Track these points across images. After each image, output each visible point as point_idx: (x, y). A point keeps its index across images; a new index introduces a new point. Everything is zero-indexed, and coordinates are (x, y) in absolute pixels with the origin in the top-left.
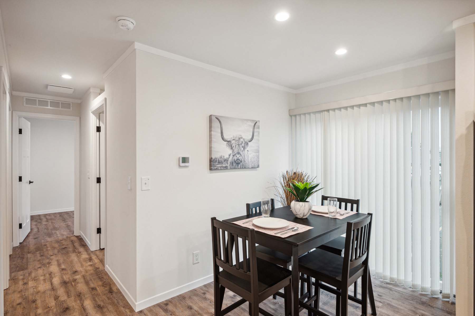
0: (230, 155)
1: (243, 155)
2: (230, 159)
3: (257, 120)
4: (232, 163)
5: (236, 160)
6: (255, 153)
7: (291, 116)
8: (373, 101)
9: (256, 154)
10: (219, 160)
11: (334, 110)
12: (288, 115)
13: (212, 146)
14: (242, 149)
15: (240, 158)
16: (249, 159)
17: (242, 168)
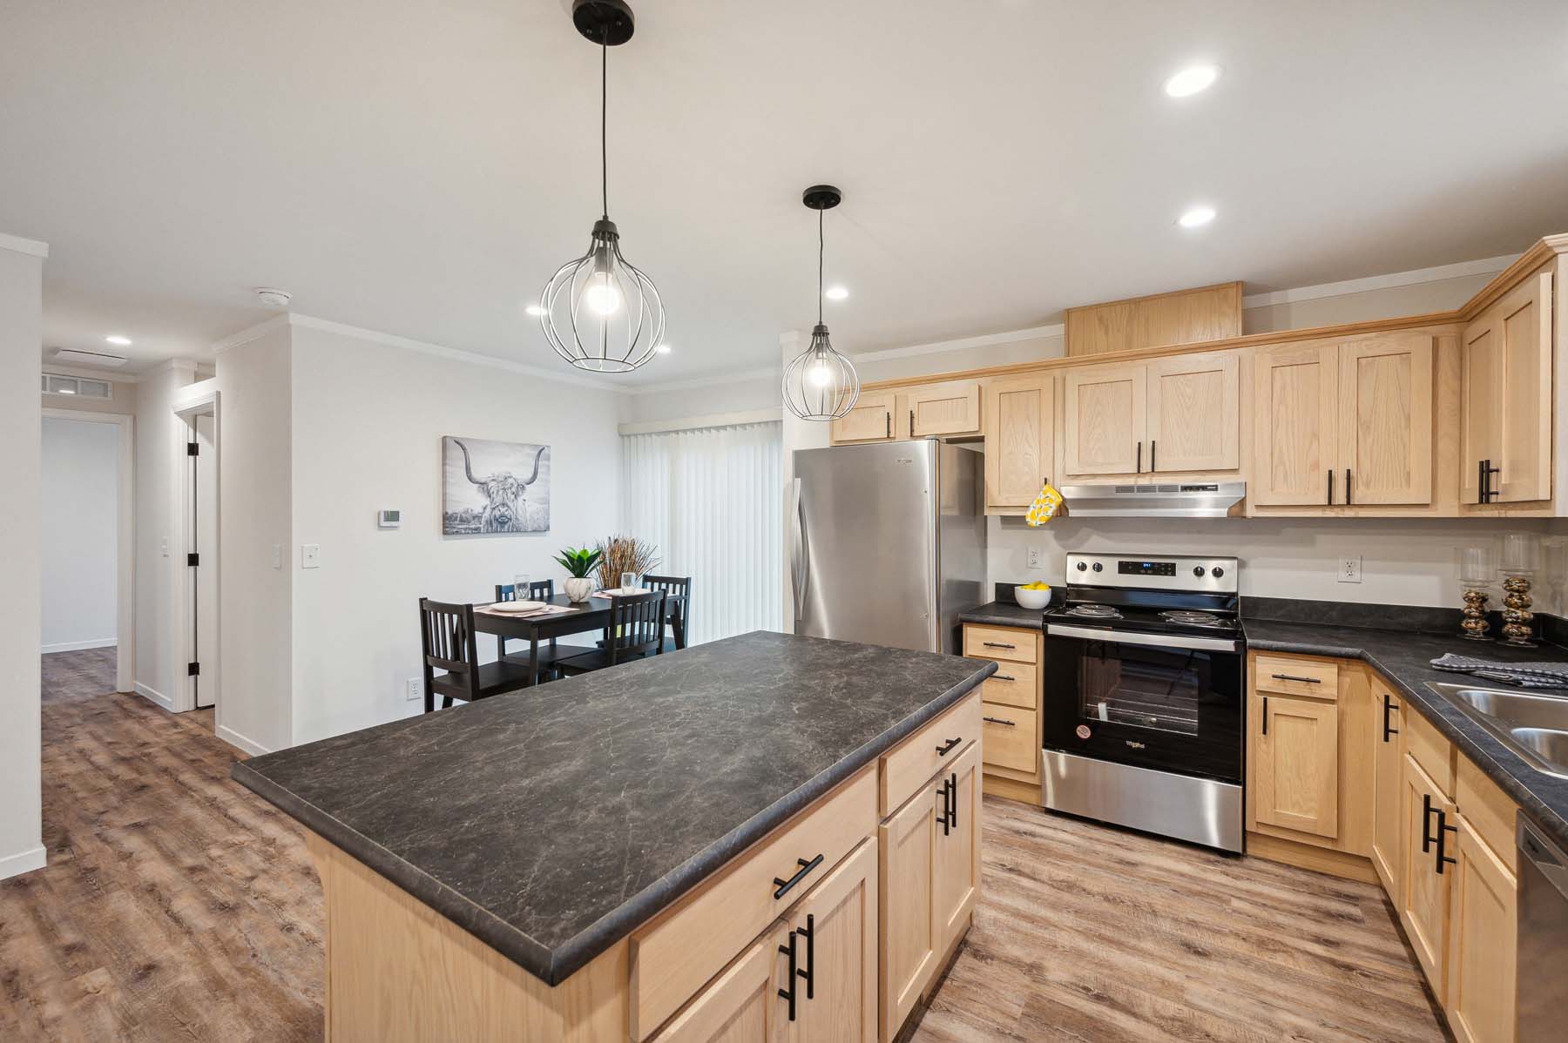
0: (485, 508)
1: (514, 509)
2: (487, 514)
3: (544, 443)
4: (491, 522)
5: (498, 516)
6: (541, 504)
7: (622, 436)
8: (733, 423)
9: (543, 506)
10: (461, 517)
11: (685, 431)
12: (617, 435)
13: (448, 491)
14: (513, 497)
15: (506, 513)
16: (528, 515)
17: (512, 531)
